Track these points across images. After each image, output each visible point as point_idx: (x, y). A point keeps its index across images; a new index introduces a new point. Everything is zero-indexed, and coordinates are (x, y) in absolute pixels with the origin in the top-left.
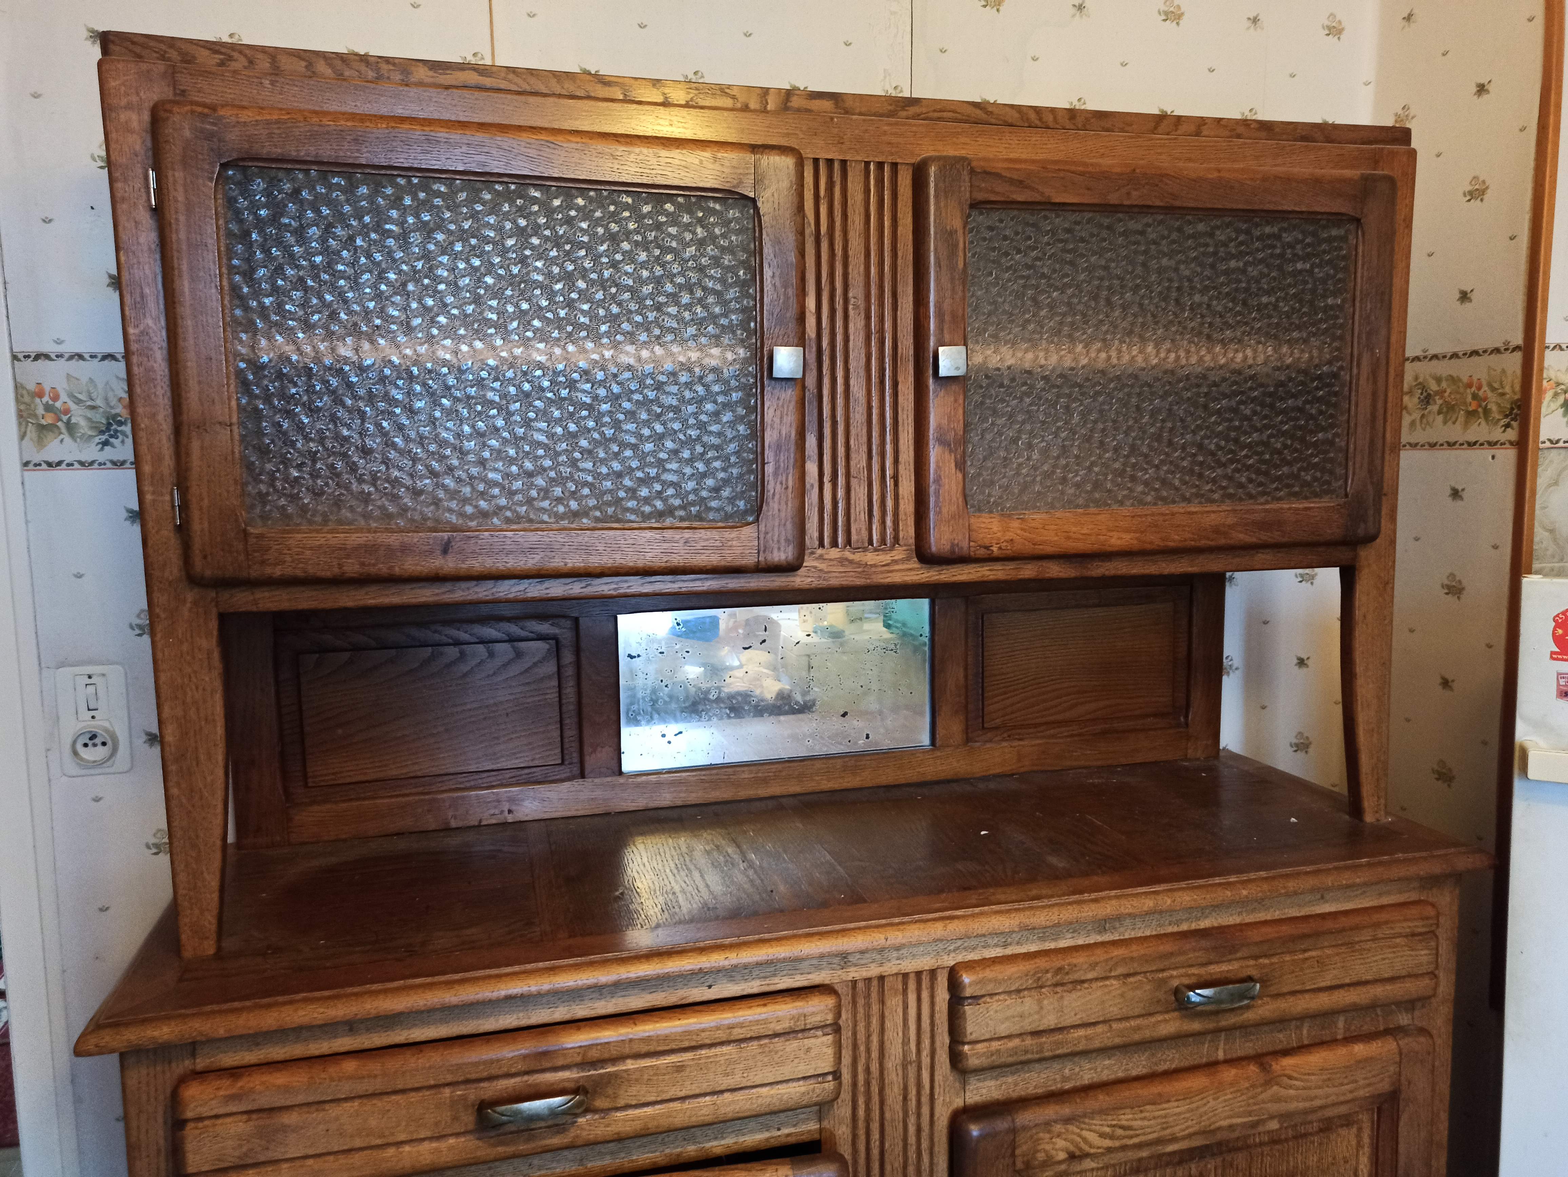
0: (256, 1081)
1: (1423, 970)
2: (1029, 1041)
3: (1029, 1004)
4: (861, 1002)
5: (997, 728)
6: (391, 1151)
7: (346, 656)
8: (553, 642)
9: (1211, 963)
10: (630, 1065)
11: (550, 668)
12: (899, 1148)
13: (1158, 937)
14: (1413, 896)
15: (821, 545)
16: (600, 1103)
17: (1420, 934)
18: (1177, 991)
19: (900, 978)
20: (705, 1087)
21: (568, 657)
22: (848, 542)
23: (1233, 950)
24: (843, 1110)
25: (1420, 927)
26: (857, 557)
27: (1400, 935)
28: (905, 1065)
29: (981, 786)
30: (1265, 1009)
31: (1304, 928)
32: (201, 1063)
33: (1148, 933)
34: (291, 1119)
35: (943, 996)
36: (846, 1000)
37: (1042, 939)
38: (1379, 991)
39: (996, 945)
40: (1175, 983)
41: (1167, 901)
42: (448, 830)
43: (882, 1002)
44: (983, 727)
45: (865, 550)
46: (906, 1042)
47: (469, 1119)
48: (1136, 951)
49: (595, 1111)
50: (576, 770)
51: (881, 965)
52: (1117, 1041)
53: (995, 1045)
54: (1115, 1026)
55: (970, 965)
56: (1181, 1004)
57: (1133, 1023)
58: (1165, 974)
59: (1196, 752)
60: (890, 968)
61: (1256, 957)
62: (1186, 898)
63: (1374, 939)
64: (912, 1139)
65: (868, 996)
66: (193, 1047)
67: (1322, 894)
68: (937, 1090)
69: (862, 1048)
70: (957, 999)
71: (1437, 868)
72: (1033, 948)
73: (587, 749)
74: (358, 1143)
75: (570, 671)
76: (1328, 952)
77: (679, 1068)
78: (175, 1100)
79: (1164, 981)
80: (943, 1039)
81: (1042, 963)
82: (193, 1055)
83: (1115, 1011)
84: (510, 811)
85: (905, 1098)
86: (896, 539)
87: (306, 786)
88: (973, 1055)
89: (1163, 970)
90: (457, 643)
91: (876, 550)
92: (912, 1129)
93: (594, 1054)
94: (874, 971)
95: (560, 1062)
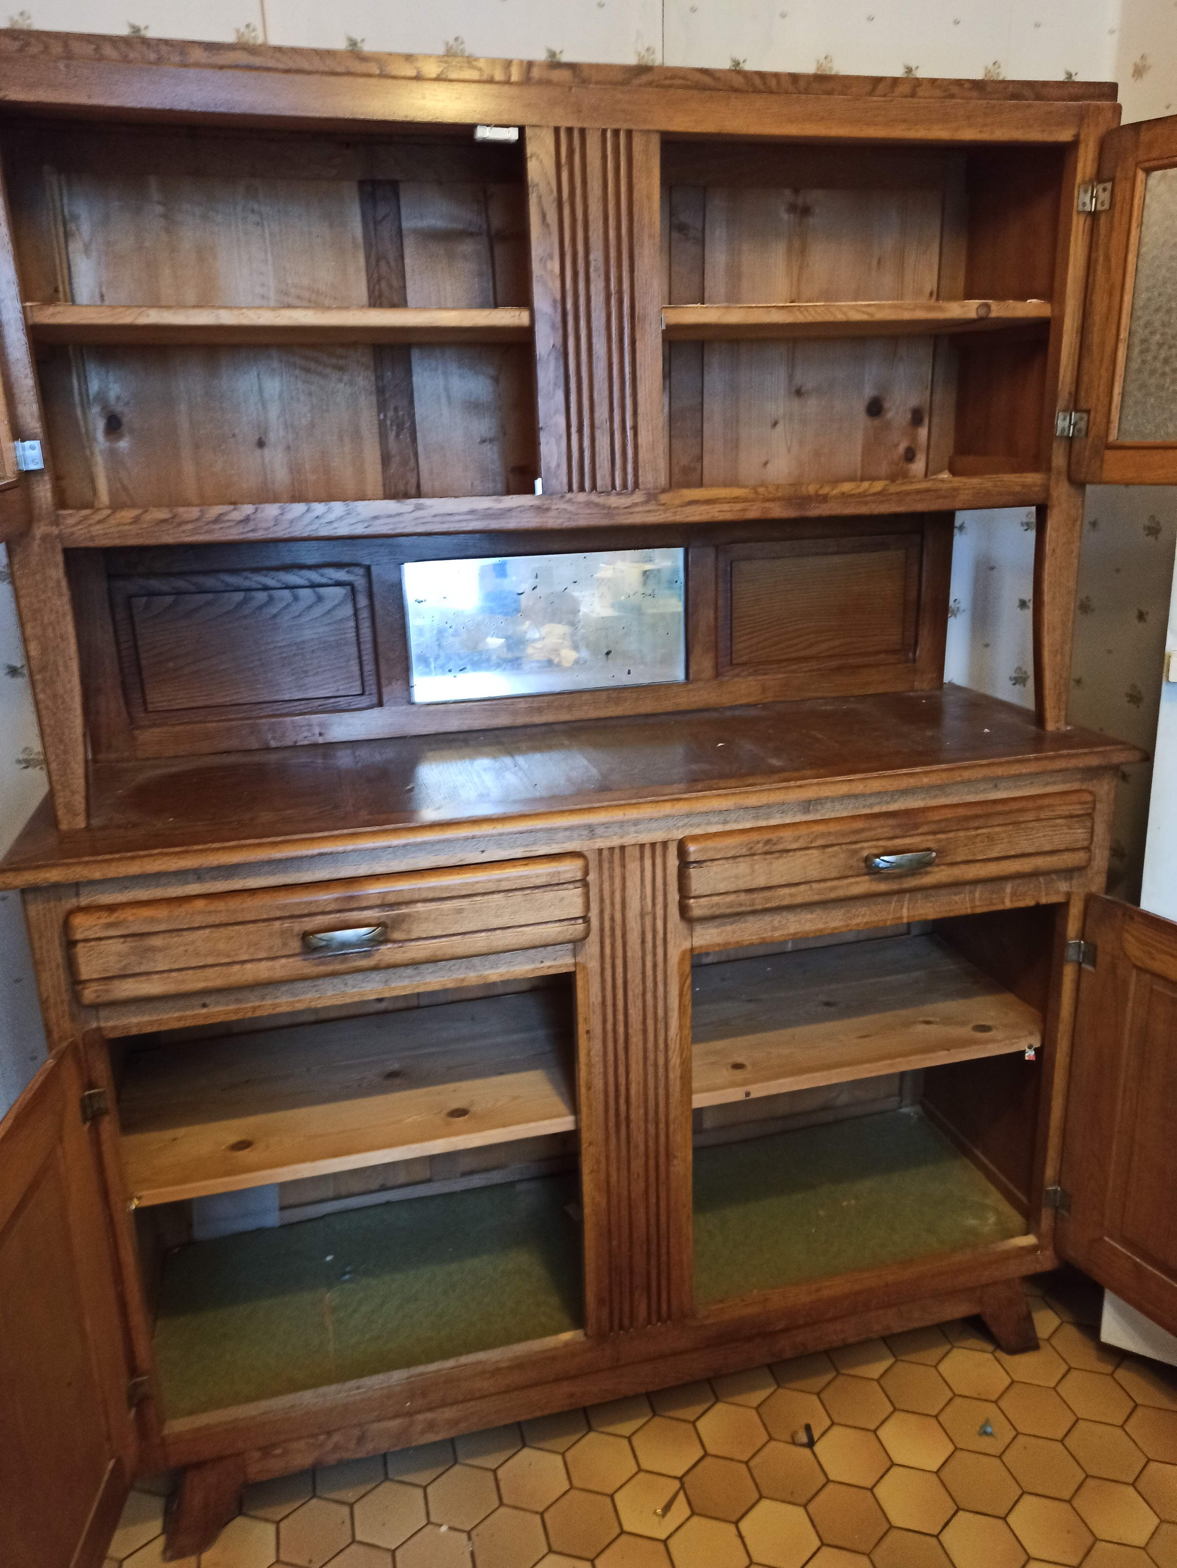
0: (127, 915)
1: (1079, 845)
2: (743, 897)
3: (743, 867)
4: (606, 865)
5: (743, 664)
6: (237, 968)
7: (169, 599)
8: (348, 588)
9: (896, 837)
10: (420, 907)
11: (348, 610)
12: (639, 979)
13: (853, 817)
14: (1076, 786)
16: (396, 935)
17: (1078, 816)
18: (867, 860)
19: (637, 848)
20: (479, 926)
21: (363, 601)
22: (594, 487)
23: (916, 826)
25: (1077, 810)
26: (602, 500)
27: (1060, 817)
28: (642, 916)
29: (729, 714)
30: (941, 875)
31: (978, 811)
32: (84, 901)
33: (845, 814)
34: (157, 942)
35: (673, 862)
36: (593, 865)
37: (756, 818)
38: (1041, 862)
39: (717, 823)
40: (865, 853)
41: (858, 788)
42: (268, 749)
43: (623, 866)
44: (731, 664)
45: (608, 493)
46: (643, 898)
47: (295, 945)
48: (833, 827)
49: (394, 942)
50: (375, 700)
51: (622, 837)
52: (816, 898)
53: (715, 899)
54: (814, 886)
55: (695, 838)
56: (872, 871)
57: (829, 884)
58: (858, 846)
59: (922, 685)
60: (630, 839)
61: (934, 833)
62: (876, 784)
63: (1038, 820)
64: (649, 972)
65: (611, 862)
66: (76, 887)
67: (997, 784)
68: (669, 936)
69: (607, 901)
70: (684, 864)
71: (1094, 761)
72: (748, 825)
73: (384, 681)
74: (210, 960)
75: (364, 614)
76: (998, 829)
77: (460, 911)
78: (66, 926)
79: (856, 852)
80: (674, 896)
81: (755, 837)
82: (77, 895)
83: (814, 874)
84: (321, 734)
85: (643, 942)
86: (636, 485)
87: (146, 710)
88: (697, 908)
89: (856, 843)
90: (266, 588)
91: (619, 494)
92: (649, 965)
93: (391, 899)
94: (616, 842)
95: (364, 904)
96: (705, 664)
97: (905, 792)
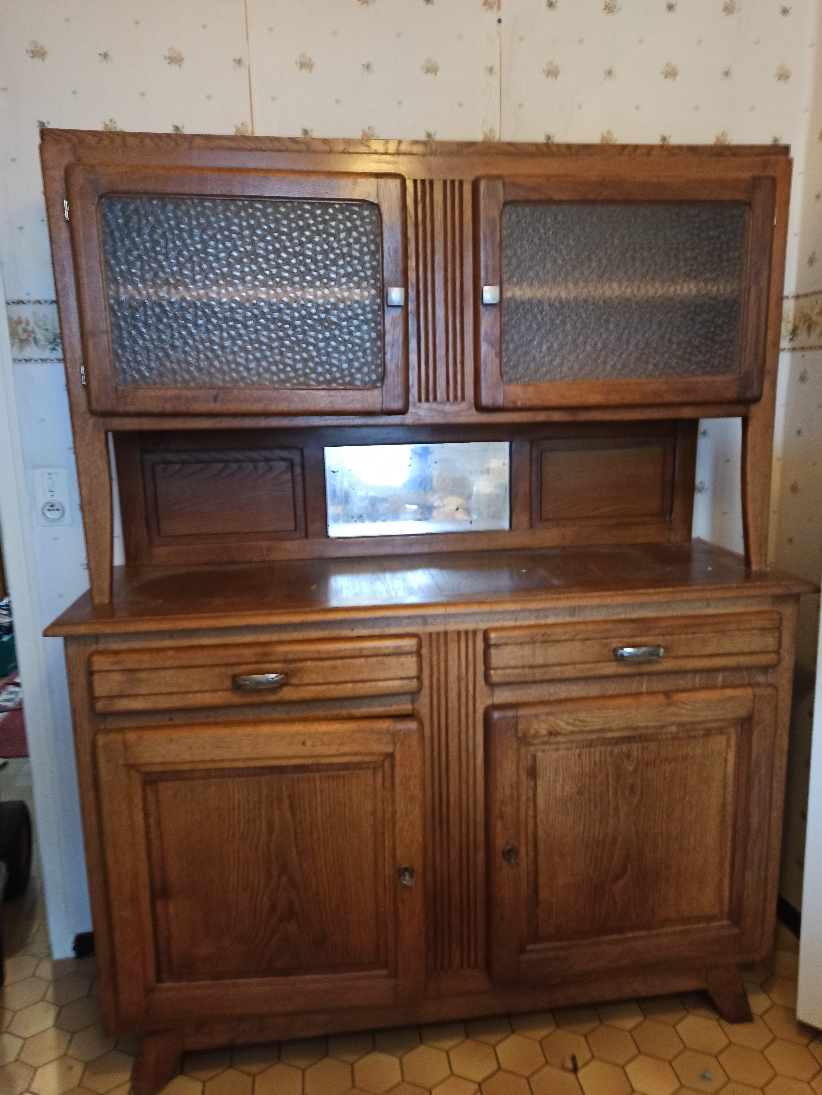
0: (125, 657)
1: (771, 649)
2: (527, 671)
3: (527, 650)
4: (434, 644)
5: (549, 520)
6: (191, 696)
7: (178, 466)
8: (289, 462)
9: (635, 636)
10: (309, 663)
11: (288, 476)
12: (456, 723)
13: (605, 622)
14: (768, 608)
15: (420, 400)
16: (294, 681)
17: (769, 629)
18: (615, 651)
19: (456, 633)
20: (348, 678)
21: (298, 471)
22: (435, 399)
23: (649, 629)
24: (424, 699)
25: (768, 624)
26: (440, 407)
27: (755, 629)
28: (459, 679)
29: (537, 552)
30: (669, 665)
31: (695, 621)
32: (101, 647)
33: (600, 618)
34: (143, 675)
35: (480, 645)
36: (425, 643)
37: (538, 618)
38: (742, 660)
39: (511, 620)
40: (614, 646)
41: (608, 601)
42: (233, 562)
43: (446, 645)
44: (541, 519)
45: (444, 403)
46: (459, 667)
47: (228, 683)
48: (591, 627)
49: (292, 685)
50: (303, 534)
51: (445, 625)
52: (579, 675)
53: (508, 671)
54: (578, 666)
55: (495, 629)
56: (621, 659)
57: (589, 666)
58: (608, 641)
59: (676, 538)
60: (451, 627)
61: (663, 635)
62: (620, 599)
63: (739, 630)
64: (463, 719)
65: (438, 642)
66: (96, 637)
67: (708, 604)
68: (477, 694)
69: (435, 669)
70: (487, 646)
71: (779, 591)
72: (532, 622)
73: (309, 522)
74: (175, 689)
75: (299, 479)
76: (710, 635)
77: (335, 668)
78: (89, 662)
79: (606, 645)
80: (481, 668)
81: (536, 630)
82: (97, 643)
83: (578, 658)
84: (267, 555)
85: (459, 697)
86: (463, 398)
87: (159, 535)
88: (496, 676)
89: (606, 638)
90: (237, 461)
91: (452, 404)
92: (463, 714)
93: (290, 657)
94: (441, 628)
95: (273, 659)
96: (523, 519)
97: (642, 605)
